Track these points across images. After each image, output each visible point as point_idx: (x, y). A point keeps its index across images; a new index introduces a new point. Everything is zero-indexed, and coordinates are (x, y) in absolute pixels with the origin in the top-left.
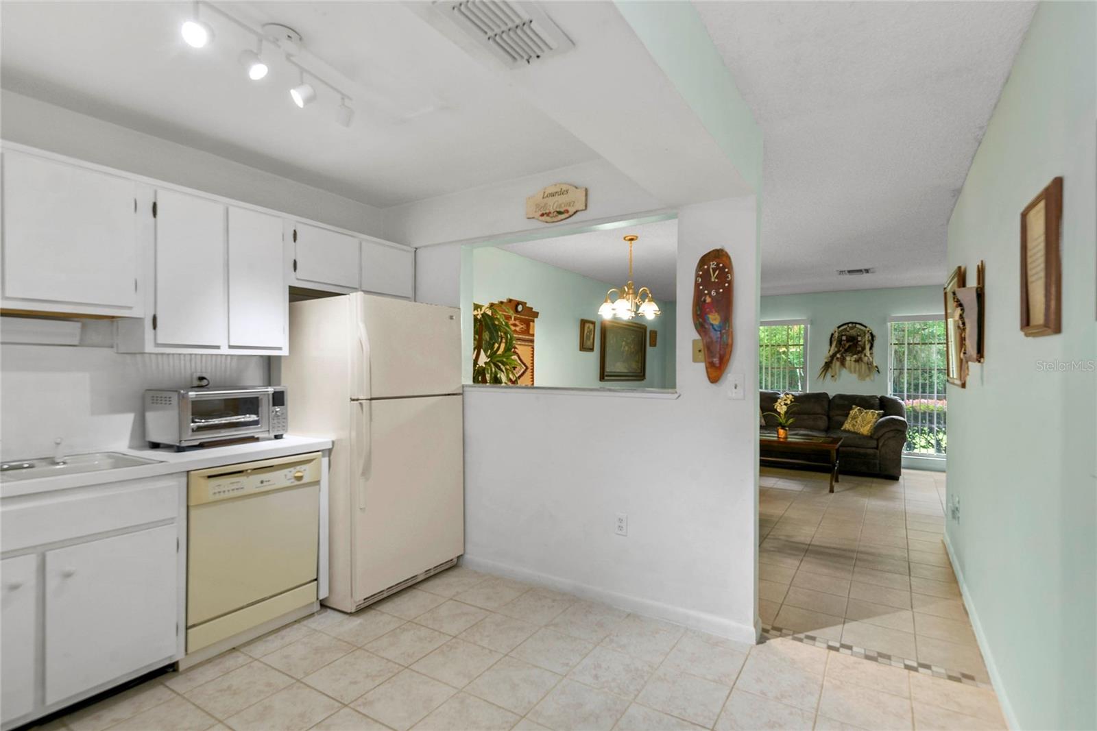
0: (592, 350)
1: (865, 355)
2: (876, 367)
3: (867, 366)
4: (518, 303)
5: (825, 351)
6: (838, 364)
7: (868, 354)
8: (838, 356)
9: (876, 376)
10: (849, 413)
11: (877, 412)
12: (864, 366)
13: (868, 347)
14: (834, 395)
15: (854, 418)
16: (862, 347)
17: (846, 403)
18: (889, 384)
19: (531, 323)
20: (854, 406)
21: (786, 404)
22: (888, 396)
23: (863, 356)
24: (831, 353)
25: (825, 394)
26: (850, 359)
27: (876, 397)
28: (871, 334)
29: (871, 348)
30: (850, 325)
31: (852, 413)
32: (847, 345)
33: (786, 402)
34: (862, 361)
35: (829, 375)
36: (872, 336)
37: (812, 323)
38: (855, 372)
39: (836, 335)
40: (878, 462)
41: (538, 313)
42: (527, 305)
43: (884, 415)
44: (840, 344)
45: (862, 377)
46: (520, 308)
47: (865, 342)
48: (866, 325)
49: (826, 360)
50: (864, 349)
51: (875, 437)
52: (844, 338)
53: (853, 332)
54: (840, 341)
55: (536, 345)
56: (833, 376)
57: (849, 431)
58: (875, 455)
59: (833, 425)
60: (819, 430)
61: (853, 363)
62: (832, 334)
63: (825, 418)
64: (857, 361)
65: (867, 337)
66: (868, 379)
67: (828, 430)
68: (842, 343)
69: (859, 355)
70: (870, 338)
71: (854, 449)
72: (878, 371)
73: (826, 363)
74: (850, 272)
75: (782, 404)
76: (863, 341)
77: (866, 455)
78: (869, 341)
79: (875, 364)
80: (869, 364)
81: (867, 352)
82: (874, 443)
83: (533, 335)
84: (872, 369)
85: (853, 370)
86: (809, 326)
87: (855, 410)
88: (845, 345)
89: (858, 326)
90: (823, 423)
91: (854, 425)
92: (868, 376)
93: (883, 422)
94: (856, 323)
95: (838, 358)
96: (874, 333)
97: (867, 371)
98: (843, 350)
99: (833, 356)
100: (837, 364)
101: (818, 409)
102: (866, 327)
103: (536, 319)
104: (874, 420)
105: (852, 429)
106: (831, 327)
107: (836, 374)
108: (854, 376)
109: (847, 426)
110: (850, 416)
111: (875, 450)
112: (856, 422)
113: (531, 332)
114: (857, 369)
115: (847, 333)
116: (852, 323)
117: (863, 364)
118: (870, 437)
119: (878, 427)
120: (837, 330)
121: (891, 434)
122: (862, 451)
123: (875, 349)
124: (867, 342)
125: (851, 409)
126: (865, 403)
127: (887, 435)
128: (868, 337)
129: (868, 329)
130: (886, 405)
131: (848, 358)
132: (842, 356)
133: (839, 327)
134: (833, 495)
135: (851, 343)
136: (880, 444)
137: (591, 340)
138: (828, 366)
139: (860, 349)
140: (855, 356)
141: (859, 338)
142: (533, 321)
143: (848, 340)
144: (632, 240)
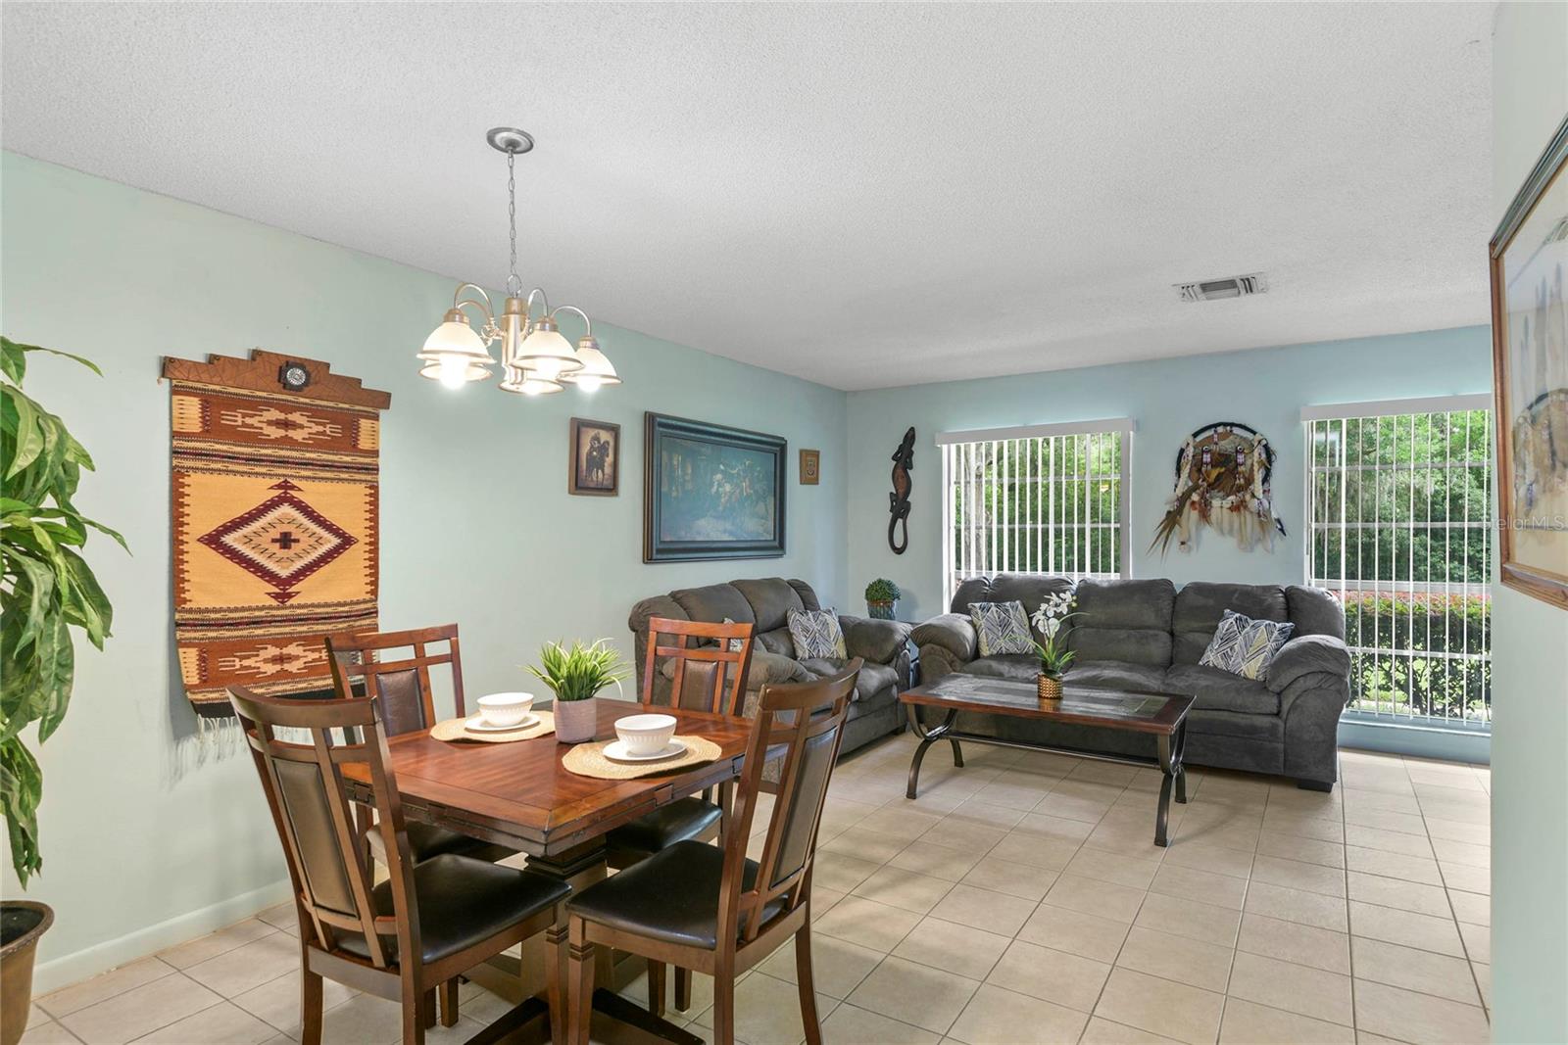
0: (611, 489)
1: (1253, 496)
2: (1279, 521)
3: (1256, 518)
4: (290, 363)
5: (1165, 488)
6: (1195, 515)
7: (1259, 493)
8: (1195, 497)
9: (1278, 543)
10: (1217, 628)
11: (1279, 625)
12: (1250, 519)
13: (1259, 476)
14: (1185, 583)
15: (1228, 639)
16: (1245, 479)
17: (1211, 602)
18: (1307, 558)
19: (364, 424)
20: (1227, 611)
21: (1057, 616)
22: (1305, 587)
23: (1248, 497)
24: (1179, 492)
25: (1167, 583)
26: (1219, 505)
27: (1277, 589)
28: (1266, 447)
29: (1265, 480)
30: (1220, 429)
31: (1223, 626)
32: (1214, 473)
33: (1059, 610)
34: (1246, 507)
35: (1174, 541)
36: (1268, 452)
37: (1138, 426)
38: (1231, 531)
39: (1190, 451)
40: (1281, 746)
41: (389, 395)
42: (332, 371)
43: (1295, 634)
44: (1199, 471)
45: (1246, 545)
46: (296, 377)
47: (1252, 465)
48: (1254, 429)
49: (1168, 508)
50: (1250, 481)
51: (1274, 687)
52: (1207, 458)
53: (1226, 445)
54: (1198, 466)
55: (383, 479)
56: (1183, 543)
57: (1215, 671)
58: (1275, 727)
59: (1180, 656)
60: (1150, 666)
61: (1226, 512)
62: (1182, 451)
63: (1165, 636)
64: (1236, 508)
65: (1256, 454)
66: (1259, 548)
67: (1169, 665)
68: (1203, 469)
69: (1240, 495)
70: (1264, 456)
71: (1224, 716)
72: (1282, 530)
73: (1169, 513)
74: (1206, 287)
75: (1051, 613)
76: (1249, 462)
77: (1253, 730)
78: (1261, 463)
79: (1274, 515)
80: (1262, 516)
81: (1258, 487)
82: (1269, 703)
83: (375, 453)
84: (1271, 526)
85: (1226, 526)
86: (1131, 433)
87: (1229, 622)
88: (1208, 474)
89: (1236, 430)
90: (1158, 648)
91: (1225, 656)
92: (1259, 540)
93: (1290, 652)
94: (1232, 425)
95: (1193, 503)
96: (1273, 446)
97: (1257, 528)
98: (1205, 484)
99: (1183, 500)
100: (1191, 516)
101: (1149, 617)
102: (1254, 433)
103: (382, 413)
104: (1271, 645)
105: (1221, 664)
106: (1181, 436)
107: (1189, 539)
108: (1230, 543)
109: (1212, 657)
110: (1218, 633)
111: (1275, 720)
112: (1232, 648)
113: (364, 443)
114: (1236, 526)
115: (1213, 447)
116: (1225, 425)
117: (1248, 516)
118: (1261, 686)
119: (1282, 663)
120: (1191, 440)
121: (1311, 682)
122: (1241, 720)
123: (1274, 480)
124: (1256, 468)
125: (1221, 617)
126: (1251, 603)
127: (1301, 684)
128: (1258, 454)
129: (1258, 437)
130: (1298, 610)
131: (1216, 503)
132: (1202, 496)
133: (1195, 435)
134: (1163, 851)
135: (1223, 470)
136: (1285, 707)
137: (608, 470)
138: (1172, 519)
139: (1242, 481)
140: (1232, 498)
141: (1241, 458)
142: (376, 418)
143: (1214, 464)
144: (512, 147)
